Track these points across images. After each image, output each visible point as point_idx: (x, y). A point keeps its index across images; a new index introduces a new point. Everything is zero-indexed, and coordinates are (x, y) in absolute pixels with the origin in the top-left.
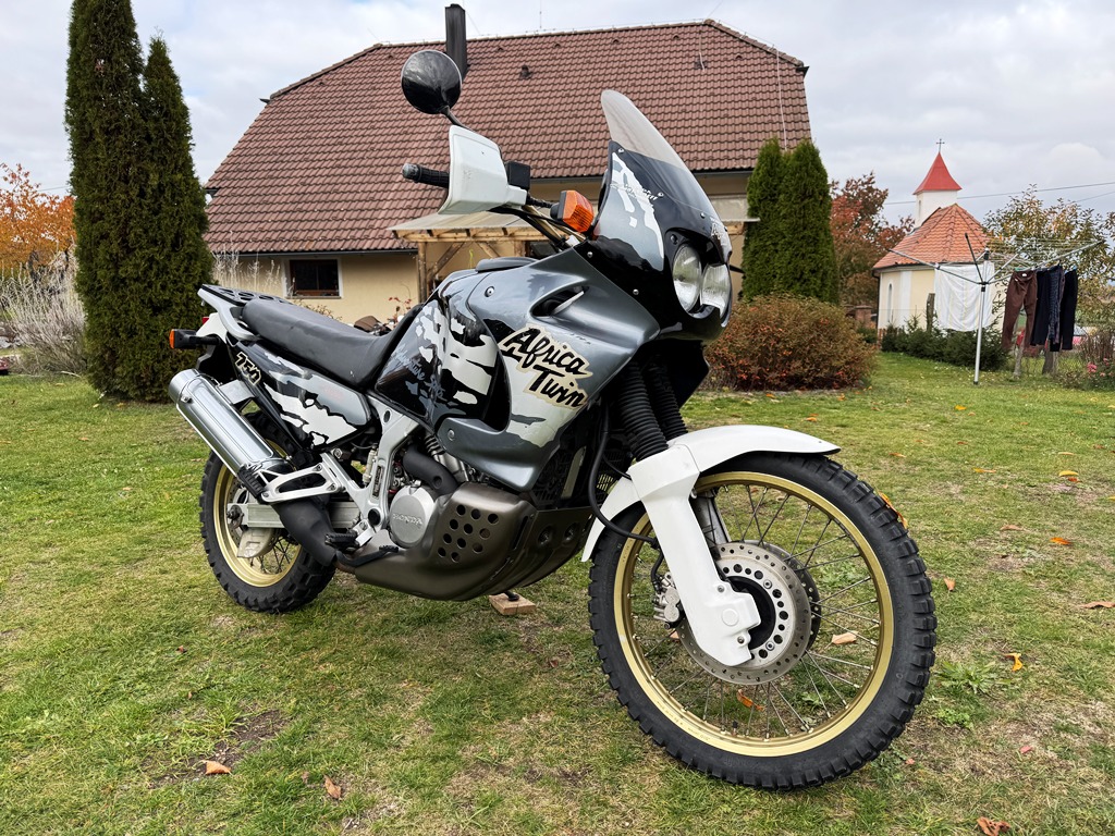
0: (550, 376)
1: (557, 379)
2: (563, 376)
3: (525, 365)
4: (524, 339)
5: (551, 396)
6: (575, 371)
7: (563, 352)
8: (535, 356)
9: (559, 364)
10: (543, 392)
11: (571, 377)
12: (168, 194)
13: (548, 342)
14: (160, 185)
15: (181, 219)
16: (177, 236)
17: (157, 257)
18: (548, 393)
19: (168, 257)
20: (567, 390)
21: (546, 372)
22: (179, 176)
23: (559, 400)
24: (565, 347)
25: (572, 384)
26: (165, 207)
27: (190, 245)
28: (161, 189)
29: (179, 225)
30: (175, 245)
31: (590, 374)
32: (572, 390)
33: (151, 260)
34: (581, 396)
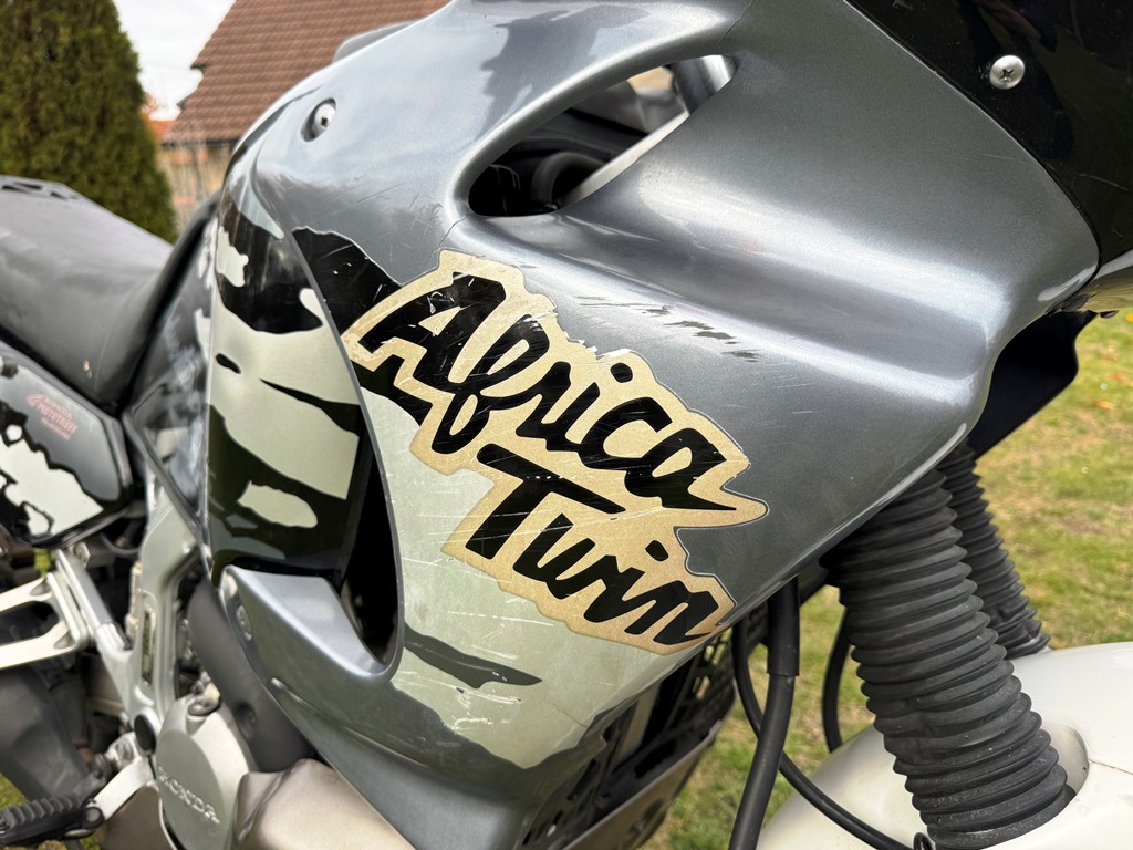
0: (553, 505)
1: (585, 522)
2: (610, 507)
3: (446, 443)
4: (436, 324)
5: (562, 591)
6: (675, 493)
7: (614, 395)
8: (486, 405)
9: (592, 451)
10: (526, 565)
11: (650, 516)
12: (85, 54)
13: (539, 344)
14: (74, 44)
15: (106, 88)
16: (104, 111)
17: (80, 141)
18: (548, 575)
19: (94, 140)
20: (634, 575)
21: (537, 485)
22: (98, 30)
23: (597, 613)
24: (622, 373)
25: (656, 550)
26: (84, 73)
27: (120, 124)
28: (74, 48)
29: (105, 96)
30: (101, 124)
31: (749, 510)
32: (655, 576)
33: (71, 145)
34: (704, 604)
